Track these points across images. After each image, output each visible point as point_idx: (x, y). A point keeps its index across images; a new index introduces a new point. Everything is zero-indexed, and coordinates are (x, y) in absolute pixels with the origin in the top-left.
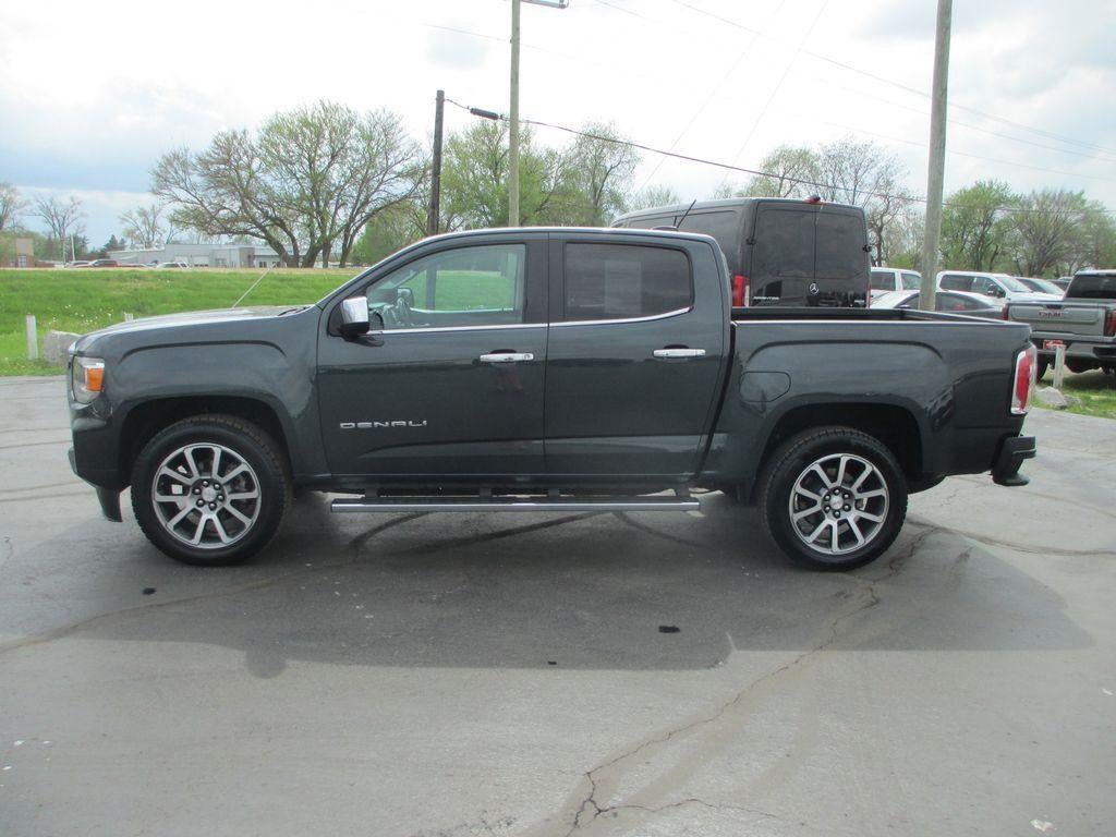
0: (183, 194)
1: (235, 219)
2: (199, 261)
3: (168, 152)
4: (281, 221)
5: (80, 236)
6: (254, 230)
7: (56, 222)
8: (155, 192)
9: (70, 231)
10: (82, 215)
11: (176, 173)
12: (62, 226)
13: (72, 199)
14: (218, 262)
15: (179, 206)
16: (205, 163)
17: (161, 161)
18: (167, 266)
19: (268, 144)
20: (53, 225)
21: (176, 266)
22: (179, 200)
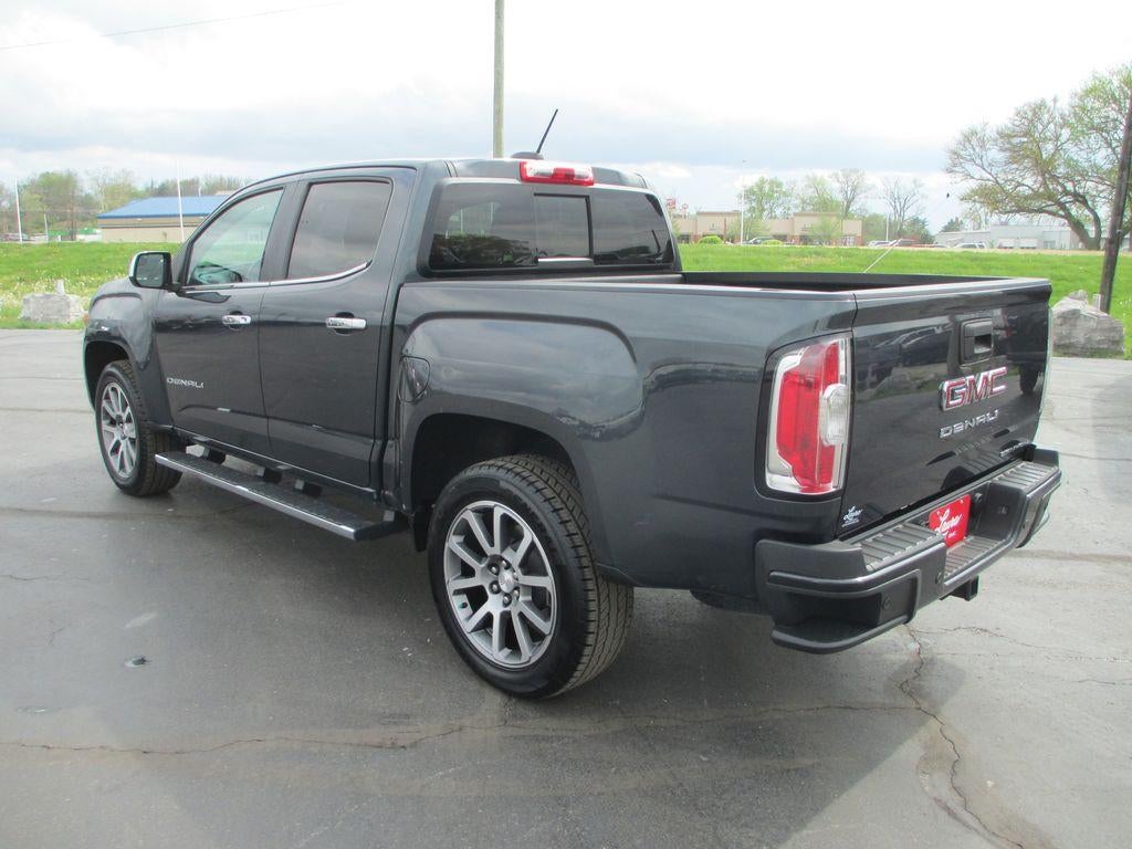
0: (977, 172)
1: (1036, 195)
2: (1025, 243)
3: (966, 130)
4: (1083, 197)
5: (921, 217)
6: (1050, 208)
7: (898, 204)
8: (950, 171)
9: (909, 214)
10: (923, 196)
11: (974, 150)
12: (902, 209)
13: (915, 182)
14: (1047, 244)
15: (973, 184)
16: (1005, 136)
17: (961, 138)
18: (963, 247)
19: (1081, 111)
20: (895, 208)
21: (974, 246)
22: (972, 178)
